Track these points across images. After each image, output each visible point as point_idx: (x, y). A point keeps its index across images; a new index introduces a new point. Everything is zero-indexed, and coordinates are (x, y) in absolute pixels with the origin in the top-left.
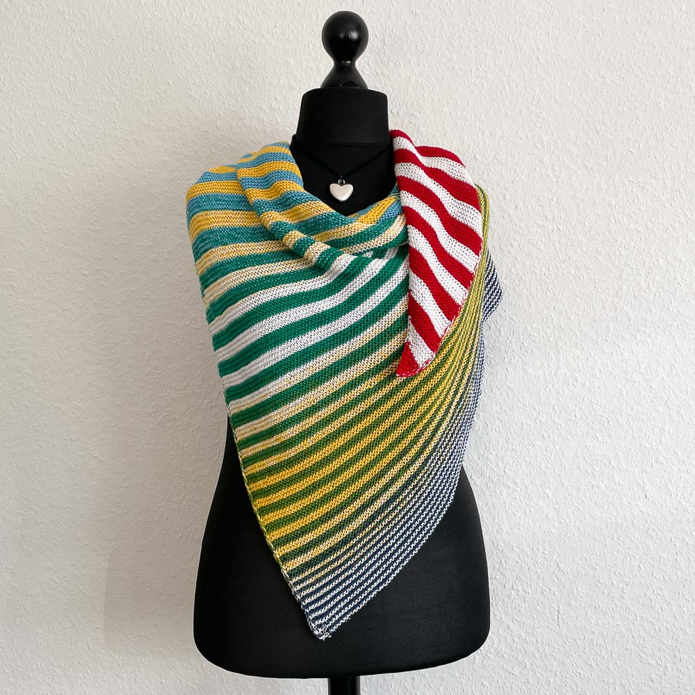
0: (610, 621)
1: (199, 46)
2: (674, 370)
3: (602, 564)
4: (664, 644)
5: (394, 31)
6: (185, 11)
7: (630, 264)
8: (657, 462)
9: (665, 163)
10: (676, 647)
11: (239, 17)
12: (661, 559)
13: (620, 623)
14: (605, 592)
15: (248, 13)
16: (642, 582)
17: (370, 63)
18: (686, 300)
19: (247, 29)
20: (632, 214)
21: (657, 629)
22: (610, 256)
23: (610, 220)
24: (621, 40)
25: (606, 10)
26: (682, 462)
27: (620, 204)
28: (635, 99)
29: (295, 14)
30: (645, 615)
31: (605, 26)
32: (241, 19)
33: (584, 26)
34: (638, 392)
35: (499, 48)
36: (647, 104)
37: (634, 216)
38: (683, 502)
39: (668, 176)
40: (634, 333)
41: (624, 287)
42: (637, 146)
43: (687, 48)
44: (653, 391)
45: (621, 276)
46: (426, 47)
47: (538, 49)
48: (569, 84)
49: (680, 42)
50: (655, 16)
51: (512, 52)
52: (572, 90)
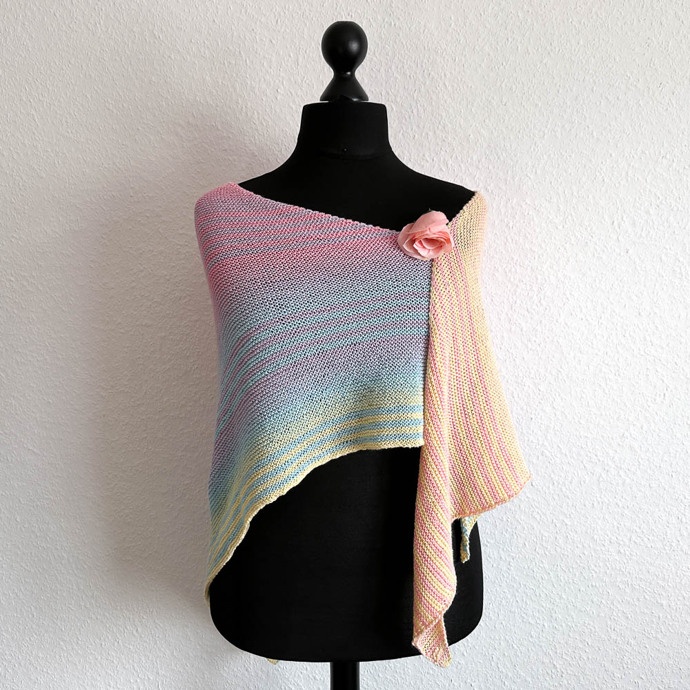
0: (498, 589)
1: (116, 59)
2: (560, 375)
3: (492, 542)
4: (543, 606)
5: (307, 51)
6: (100, 24)
7: (524, 280)
8: (542, 455)
9: (560, 188)
10: (553, 609)
11: (155, 31)
12: (544, 538)
13: (506, 591)
14: (495, 565)
15: (163, 28)
16: (527, 557)
17: (284, 82)
18: (574, 314)
19: (163, 44)
20: (527, 235)
21: (538, 595)
22: (506, 272)
23: (507, 240)
24: (523, 69)
26: (563, 455)
27: (517, 225)
28: (534, 125)
29: (210, 31)
30: (528, 584)
31: (508, 55)
32: (157, 33)
33: (489, 55)
34: (527, 394)
35: (408, 73)
36: (546, 132)
37: (529, 237)
38: (564, 489)
39: (562, 199)
40: (526, 343)
41: (518, 302)
42: (534, 171)
43: (583, 80)
44: (541, 393)
45: (515, 291)
47: (445, 75)
48: (473, 110)
49: (577, 74)
50: (555, 48)
51: (420, 77)
52: (476, 116)
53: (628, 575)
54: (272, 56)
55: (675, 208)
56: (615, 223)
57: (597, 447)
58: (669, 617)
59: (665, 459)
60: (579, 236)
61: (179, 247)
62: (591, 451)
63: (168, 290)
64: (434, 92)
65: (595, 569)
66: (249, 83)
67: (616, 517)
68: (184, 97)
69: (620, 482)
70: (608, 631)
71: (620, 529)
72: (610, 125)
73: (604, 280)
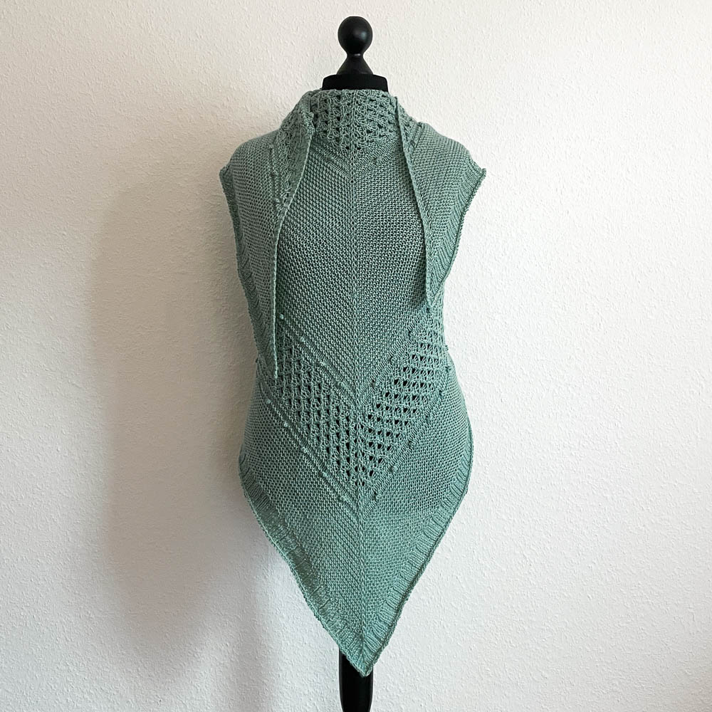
56: (559, 191)
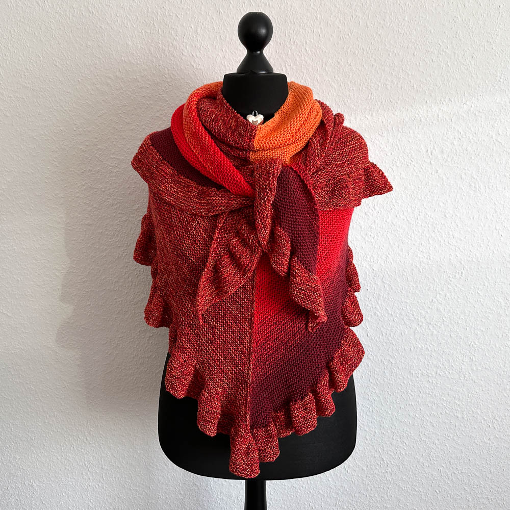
5: (204, 24)
8: (375, 315)
9: (389, 125)
10: (382, 421)
12: (376, 372)
15: (95, 5)
16: (364, 385)
18: (398, 216)
21: (371, 411)
25: (354, 16)
26: (390, 315)
28: (371, 80)
29: (131, 8)
30: (364, 404)
31: (352, 28)
32: (91, 9)
33: (338, 28)
35: (279, 41)
36: (379, 85)
38: (390, 338)
39: (391, 134)
40: (363, 235)
42: (371, 114)
43: (407, 48)
44: (374, 272)
46: (228, 37)
47: (306, 42)
48: (326, 69)
49: (402, 42)
50: (387, 23)
51: (288, 44)
52: (329, 73)
53: (434, 397)
54: (177, 26)
55: (472, 141)
57: (413, 309)
58: (462, 425)
59: (462, 317)
60: (403, 161)
61: (110, 168)
62: (409, 311)
63: (104, 199)
64: (298, 55)
65: (412, 393)
66: (161, 47)
67: (427, 357)
68: (112, 58)
69: (430, 333)
70: (420, 435)
71: (430, 365)
72: (426, 80)
73: (420, 192)
